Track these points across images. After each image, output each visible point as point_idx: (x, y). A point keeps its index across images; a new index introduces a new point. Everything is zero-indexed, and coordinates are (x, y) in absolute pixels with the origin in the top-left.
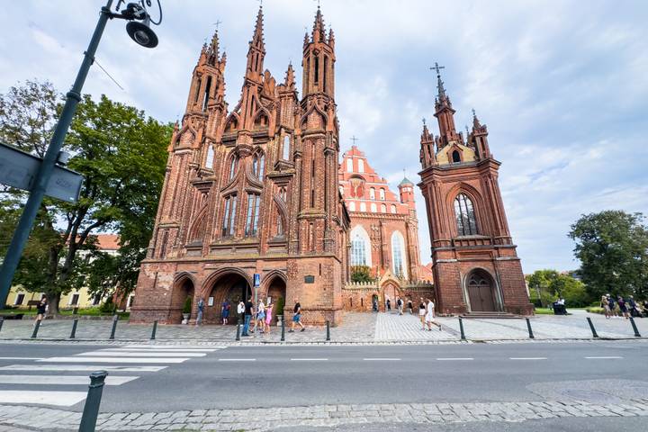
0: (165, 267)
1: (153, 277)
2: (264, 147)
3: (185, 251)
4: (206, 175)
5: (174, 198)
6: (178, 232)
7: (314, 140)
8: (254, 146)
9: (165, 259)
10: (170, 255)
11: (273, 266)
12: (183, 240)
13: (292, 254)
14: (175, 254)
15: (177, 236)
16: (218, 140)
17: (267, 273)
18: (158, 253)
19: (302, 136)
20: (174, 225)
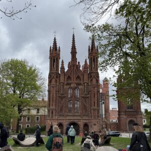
0: (54, 121)
1: (51, 123)
2: (79, 87)
3: (59, 116)
4: (63, 94)
7: (94, 87)
8: (76, 87)
11: (85, 121)
15: (56, 112)
16: (65, 84)
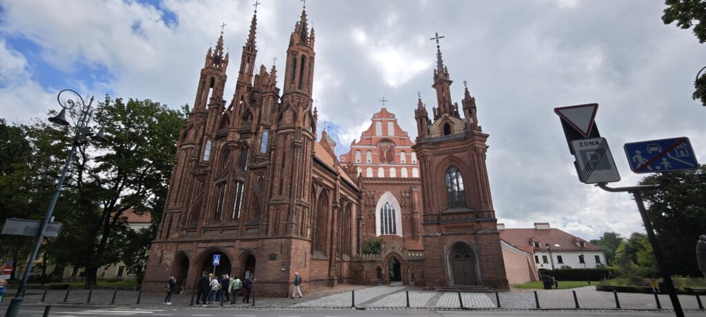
0: (168, 247)
1: (159, 255)
2: (249, 141)
3: (184, 232)
4: (203, 167)
5: (179, 187)
6: (181, 216)
7: (286, 135)
8: (242, 141)
9: (169, 239)
10: (173, 236)
11: (246, 245)
12: (183, 223)
13: (263, 235)
14: (177, 235)
15: (180, 220)
16: (213, 137)
17: (243, 251)
18: (164, 234)
19: (277, 131)
20: (177, 211)
